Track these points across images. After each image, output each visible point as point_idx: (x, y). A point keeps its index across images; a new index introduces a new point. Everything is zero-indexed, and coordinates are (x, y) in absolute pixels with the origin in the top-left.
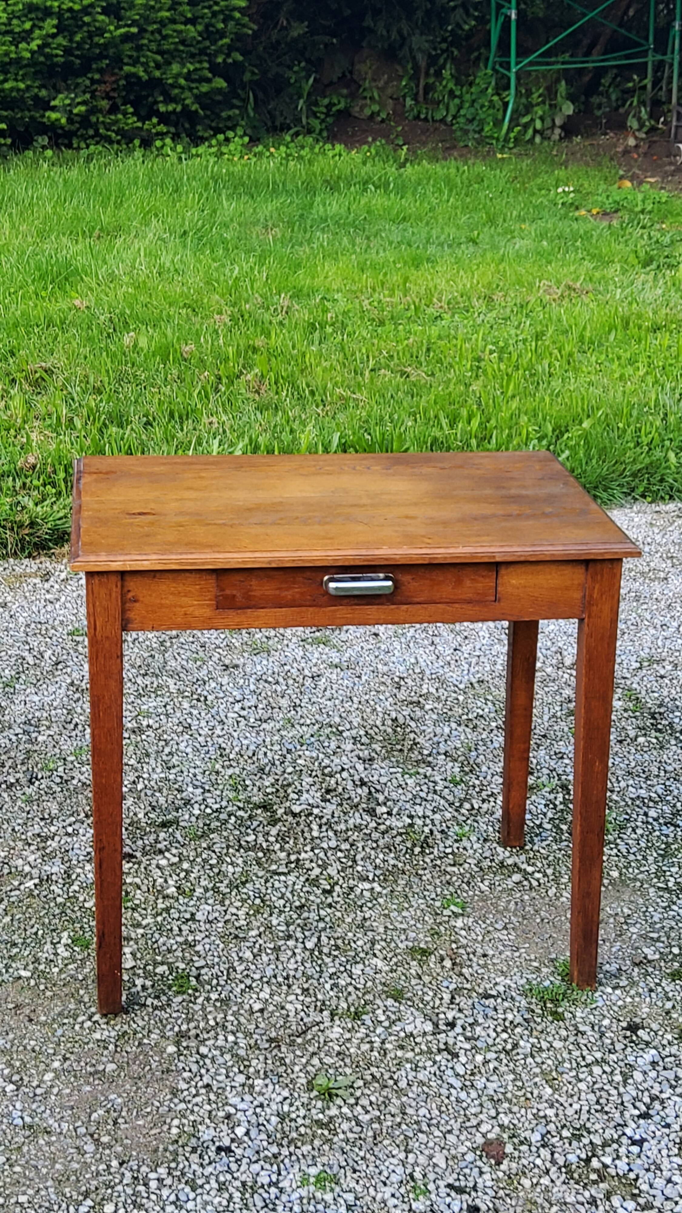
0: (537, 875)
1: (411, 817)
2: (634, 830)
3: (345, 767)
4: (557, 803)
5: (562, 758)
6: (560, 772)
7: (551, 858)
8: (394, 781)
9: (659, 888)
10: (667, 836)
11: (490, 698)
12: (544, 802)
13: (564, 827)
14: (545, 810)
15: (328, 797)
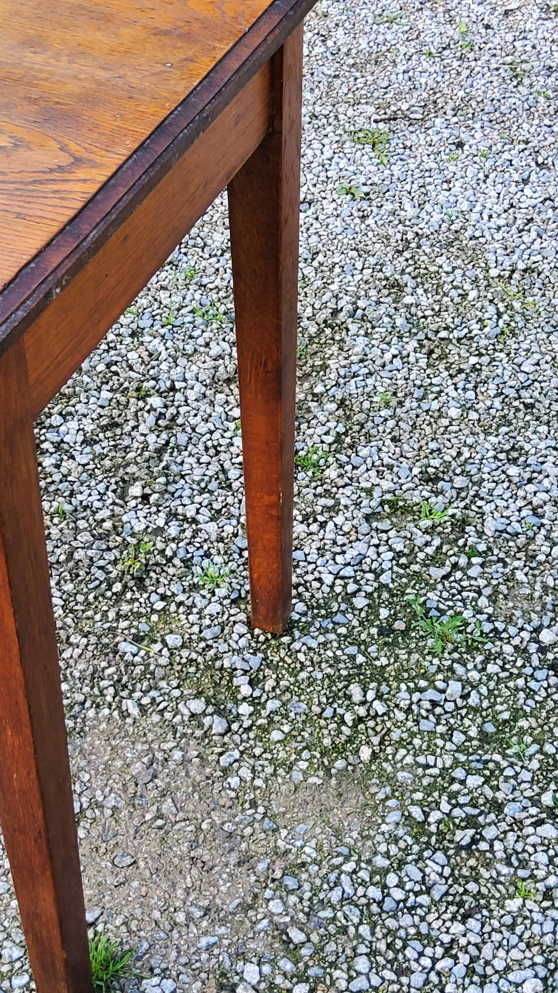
0: (245, 709)
1: (172, 515)
2: (486, 661)
3: (178, 385)
4: (421, 555)
5: (514, 461)
6: (483, 492)
7: (303, 675)
8: (216, 435)
9: (409, 817)
10: (530, 693)
11: (517, 305)
12: (399, 547)
13: (384, 613)
14: (386, 565)
15: (101, 435)
